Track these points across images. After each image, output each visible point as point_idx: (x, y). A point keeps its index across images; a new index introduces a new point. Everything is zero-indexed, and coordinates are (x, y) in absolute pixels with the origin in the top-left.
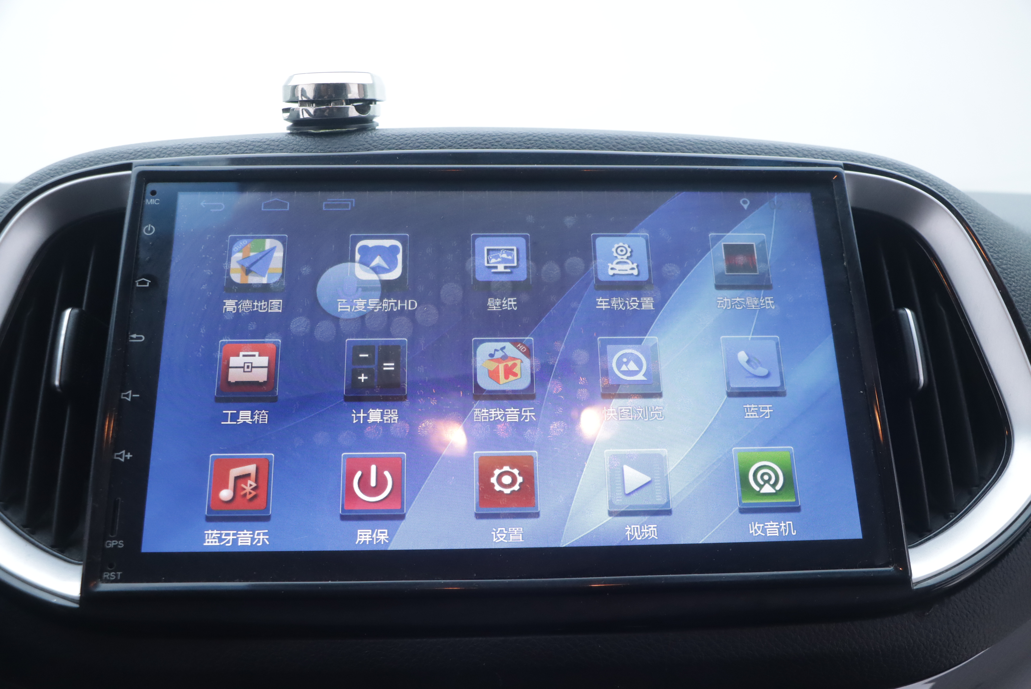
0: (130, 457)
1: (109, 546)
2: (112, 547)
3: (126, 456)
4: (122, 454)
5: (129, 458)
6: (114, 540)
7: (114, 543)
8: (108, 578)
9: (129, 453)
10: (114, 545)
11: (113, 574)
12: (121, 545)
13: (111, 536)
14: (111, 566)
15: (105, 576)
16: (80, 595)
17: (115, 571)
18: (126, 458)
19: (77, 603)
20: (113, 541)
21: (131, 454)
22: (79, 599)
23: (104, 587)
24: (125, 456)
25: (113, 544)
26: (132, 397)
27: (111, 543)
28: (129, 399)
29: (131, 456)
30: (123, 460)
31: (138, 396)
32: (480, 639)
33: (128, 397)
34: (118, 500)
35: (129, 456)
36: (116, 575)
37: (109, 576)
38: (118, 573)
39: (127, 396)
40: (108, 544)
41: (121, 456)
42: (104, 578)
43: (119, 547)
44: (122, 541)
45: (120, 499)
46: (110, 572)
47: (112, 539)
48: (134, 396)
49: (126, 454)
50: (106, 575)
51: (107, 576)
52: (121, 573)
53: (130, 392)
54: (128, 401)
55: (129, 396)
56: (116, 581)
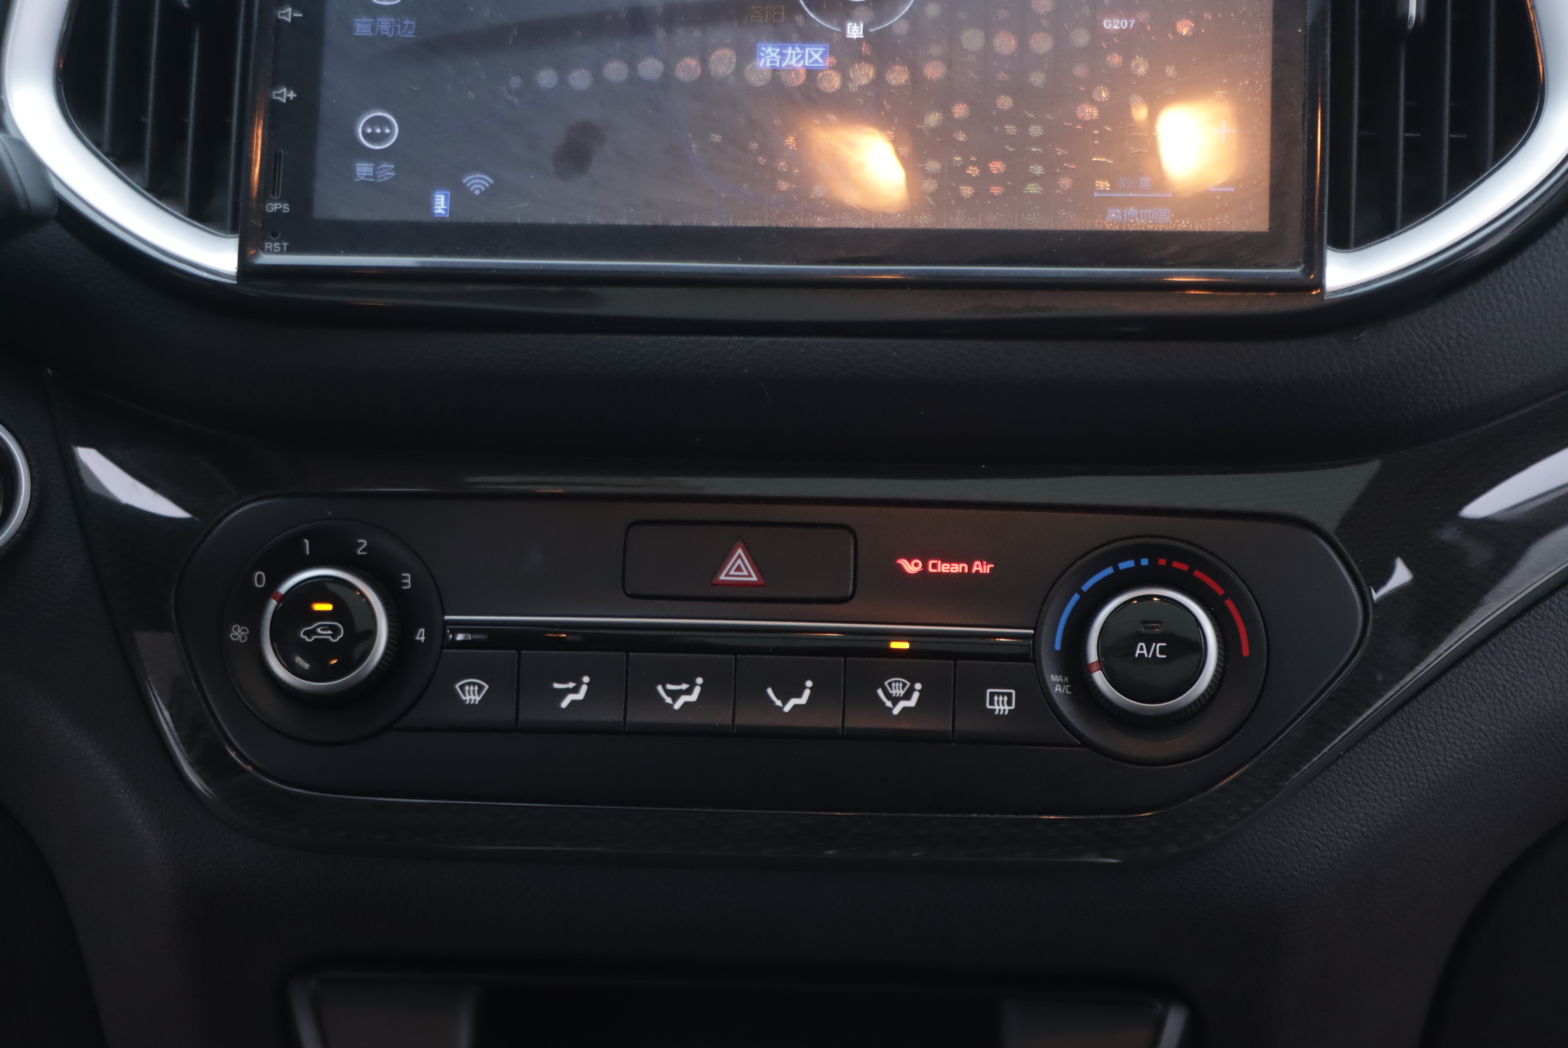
0: (294, 98)
1: (272, 209)
2: (275, 211)
3: (289, 95)
4: (283, 93)
5: (292, 99)
6: (277, 203)
7: (278, 206)
8: (271, 250)
9: (292, 92)
10: (277, 210)
11: (277, 245)
12: (286, 210)
13: (272, 197)
14: (274, 235)
15: (267, 247)
16: (236, 270)
17: (278, 241)
18: (288, 98)
19: (234, 280)
20: (276, 205)
21: (295, 93)
22: (235, 274)
23: (267, 259)
24: (285, 94)
25: (276, 208)
26: (293, 18)
27: (274, 207)
28: (289, 20)
29: (295, 95)
30: (284, 101)
31: (301, 15)
32: (742, 339)
33: (288, 17)
34: (280, 153)
35: (292, 95)
36: (282, 247)
37: (273, 248)
38: (283, 244)
39: (286, 14)
40: (269, 207)
41: (281, 95)
42: (266, 250)
43: (284, 211)
44: (288, 205)
45: (282, 151)
46: (273, 242)
47: (273, 201)
48: (295, 15)
49: (288, 92)
50: (268, 245)
51: (270, 247)
52: (288, 244)
53: (290, 10)
54: (287, 22)
55: (287, 14)
56: (281, 252)
